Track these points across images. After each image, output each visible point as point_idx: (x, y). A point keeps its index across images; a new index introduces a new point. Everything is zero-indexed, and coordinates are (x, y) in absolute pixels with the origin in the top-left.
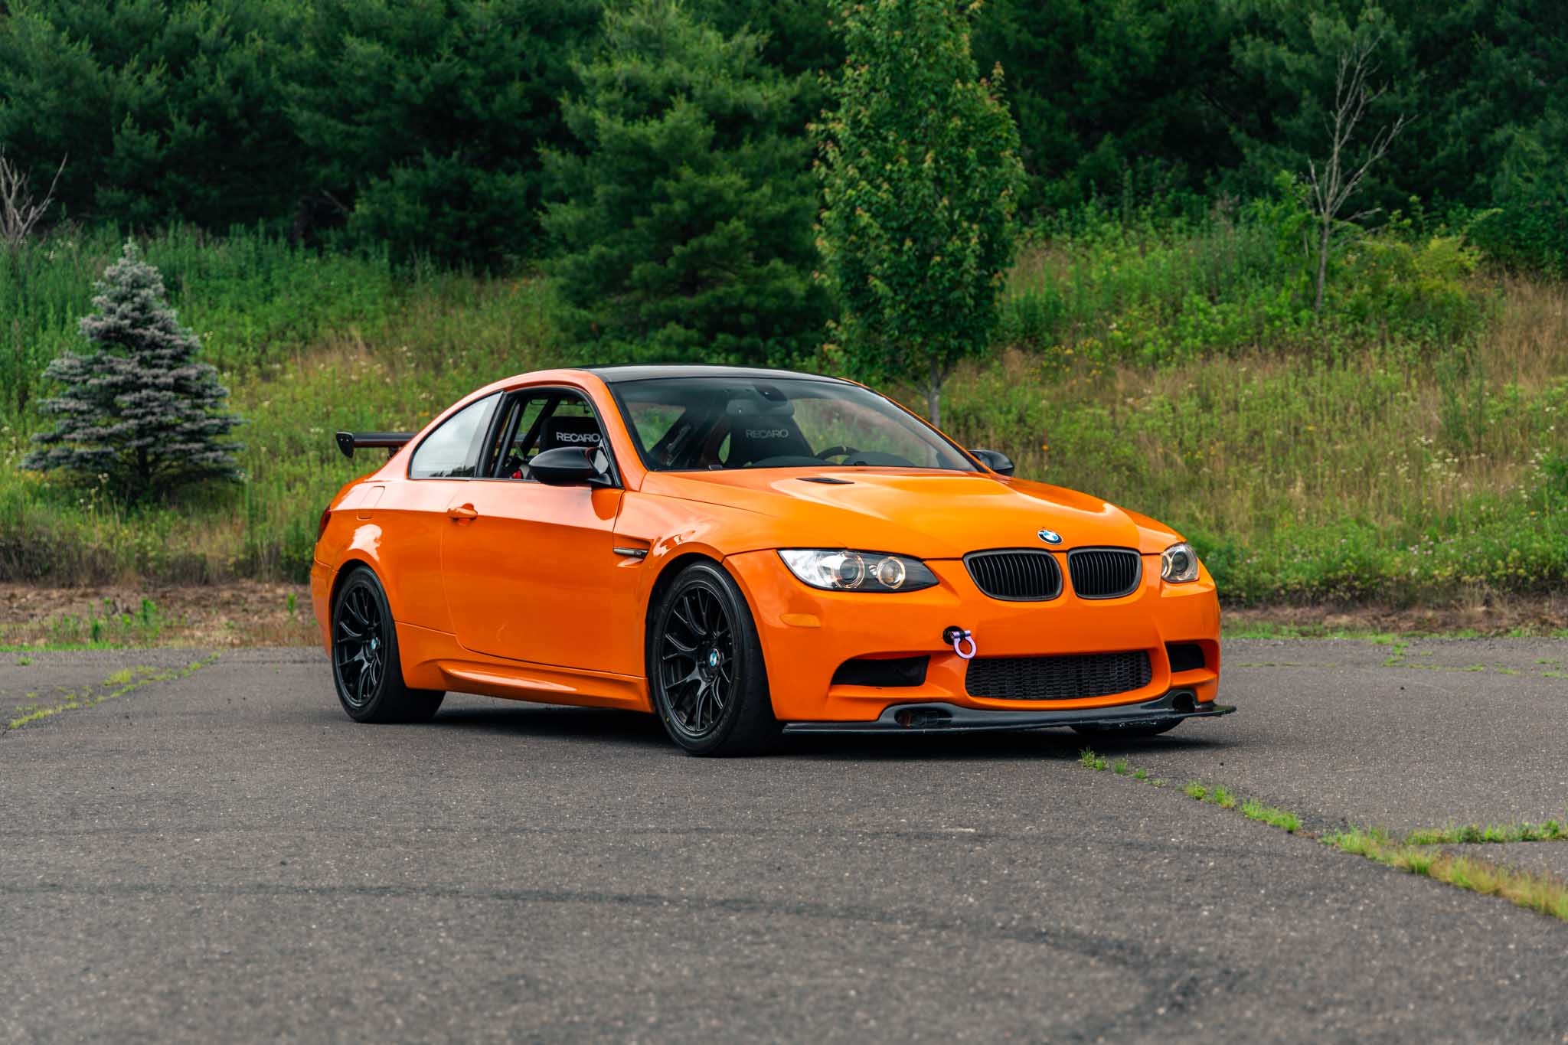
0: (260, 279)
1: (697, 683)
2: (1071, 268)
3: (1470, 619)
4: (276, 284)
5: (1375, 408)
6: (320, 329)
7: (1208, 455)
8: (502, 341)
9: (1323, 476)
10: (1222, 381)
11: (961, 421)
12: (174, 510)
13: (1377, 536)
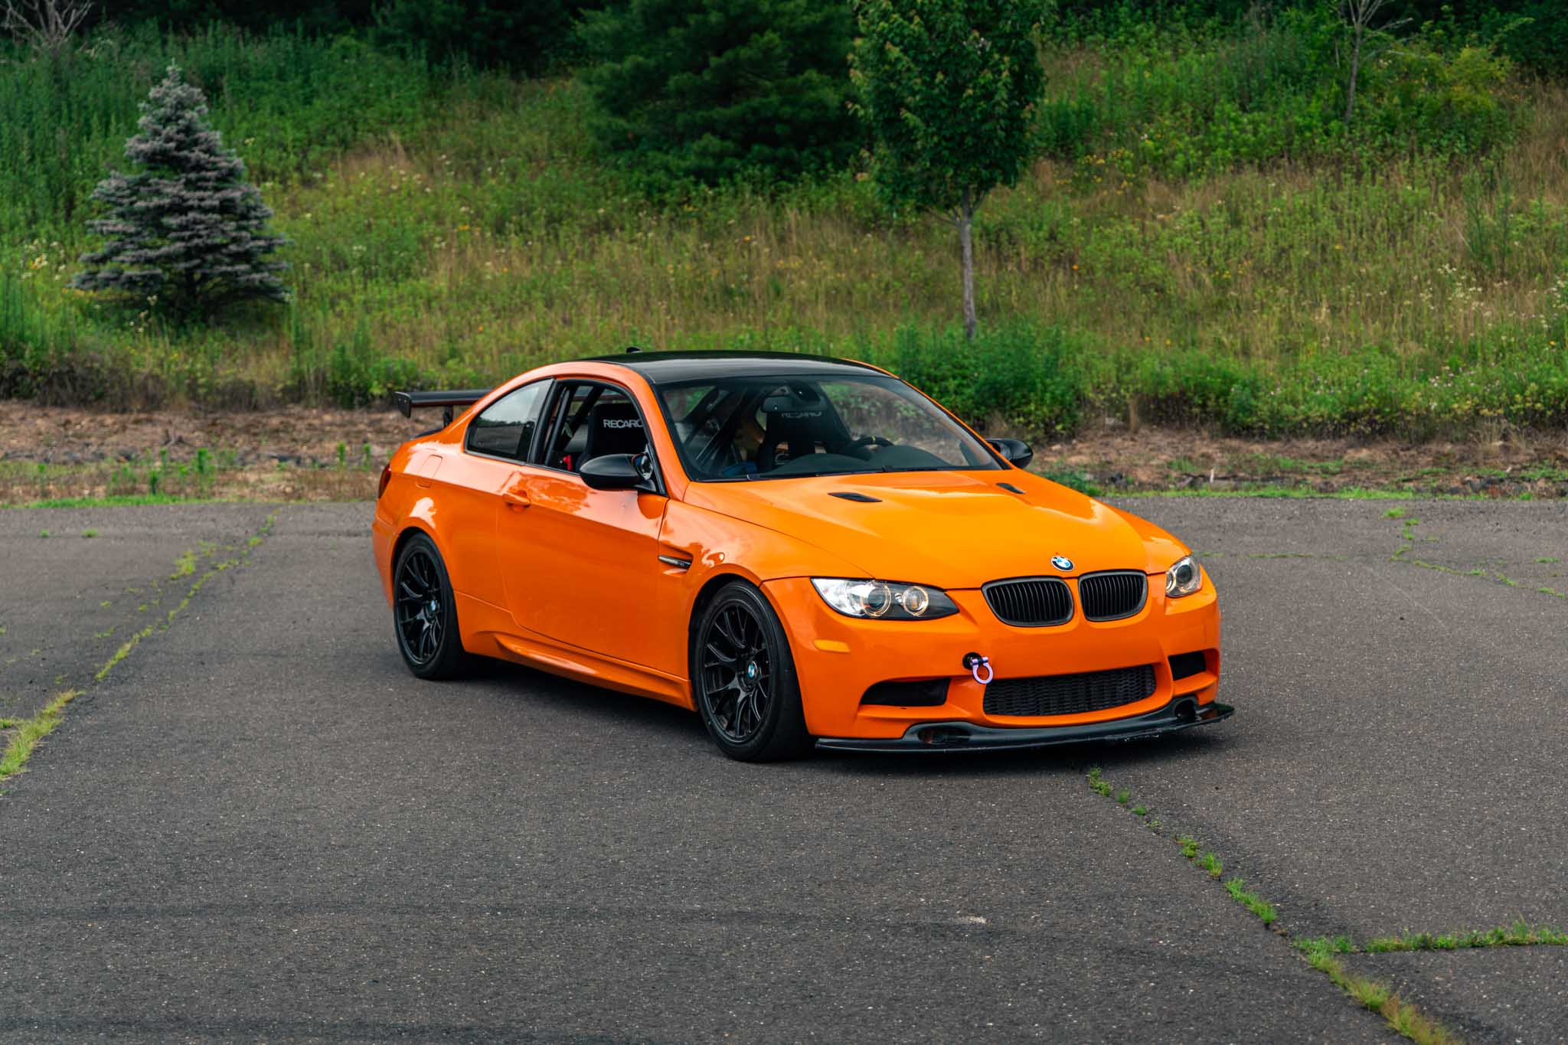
0: (299, 81)
1: (737, 692)
2: (1104, 73)
3: (1487, 455)
4: (315, 85)
5: (1401, 224)
6: (359, 133)
7: (1236, 275)
8: (539, 146)
9: (1348, 299)
10: (1251, 195)
11: (993, 237)
12: (221, 332)
13: (1399, 365)
